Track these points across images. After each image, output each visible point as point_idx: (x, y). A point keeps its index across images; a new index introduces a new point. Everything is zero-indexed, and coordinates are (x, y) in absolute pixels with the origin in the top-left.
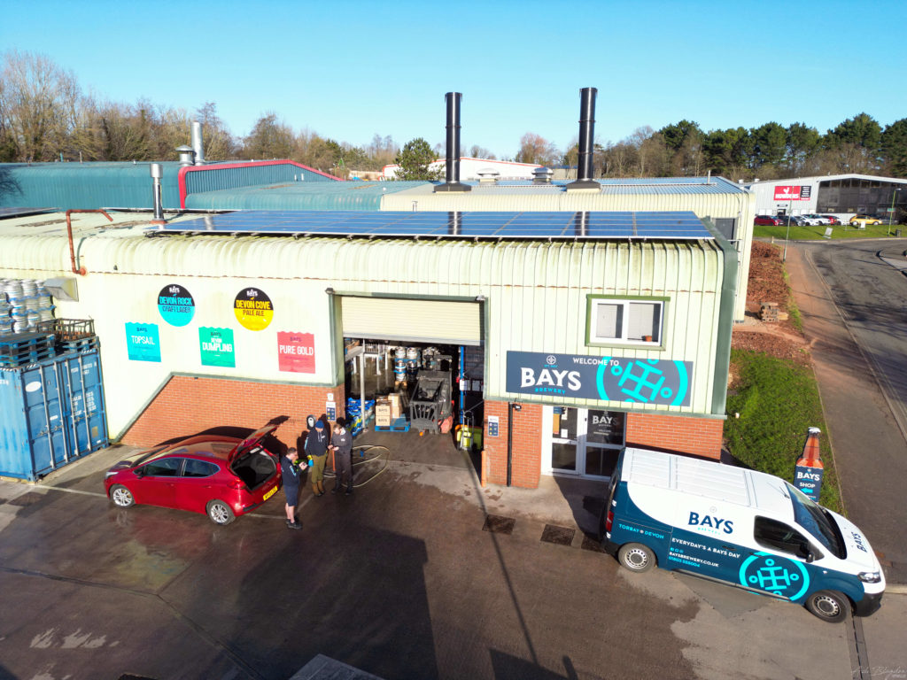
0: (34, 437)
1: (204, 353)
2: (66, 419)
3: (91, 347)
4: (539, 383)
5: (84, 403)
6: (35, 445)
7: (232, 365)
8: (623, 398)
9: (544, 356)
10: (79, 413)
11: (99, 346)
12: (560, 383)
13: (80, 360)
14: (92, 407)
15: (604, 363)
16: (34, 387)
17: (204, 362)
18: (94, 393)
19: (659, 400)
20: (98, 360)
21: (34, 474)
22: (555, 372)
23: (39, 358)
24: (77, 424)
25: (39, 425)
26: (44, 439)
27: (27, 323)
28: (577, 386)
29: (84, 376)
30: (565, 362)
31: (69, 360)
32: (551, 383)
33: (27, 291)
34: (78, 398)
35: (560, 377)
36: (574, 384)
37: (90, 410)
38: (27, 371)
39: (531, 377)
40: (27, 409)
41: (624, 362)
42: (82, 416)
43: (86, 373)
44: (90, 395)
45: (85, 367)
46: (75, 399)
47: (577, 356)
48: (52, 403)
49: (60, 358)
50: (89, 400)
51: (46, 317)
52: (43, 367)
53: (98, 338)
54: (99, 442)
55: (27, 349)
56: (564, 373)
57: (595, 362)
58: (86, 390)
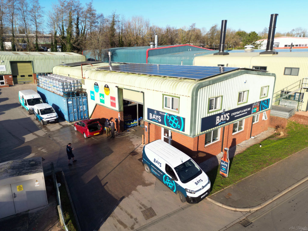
0: (69, 113)
1: (101, 99)
2: (78, 111)
3: (85, 95)
4: (153, 118)
5: (83, 108)
6: (70, 115)
7: (104, 103)
8: (170, 126)
9: (154, 110)
10: (81, 110)
11: (87, 95)
12: (157, 119)
13: (82, 98)
14: (85, 109)
15: (165, 115)
16: (70, 102)
17: (101, 102)
18: (86, 106)
19: (177, 128)
20: (87, 99)
21: (69, 121)
22: (156, 115)
23: (72, 97)
24: (81, 112)
25: (71, 111)
26: (72, 114)
27: (75, 88)
28: (160, 121)
29: (83, 102)
30: (158, 113)
31: (79, 98)
32: (155, 119)
33: (75, 82)
34: (81, 107)
35: (157, 117)
36: (160, 120)
37: (84, 110)
38: (68, 99)
39: (151, 116)
40: (68, 107)
41: (170, 115)
42: (82, 111)
43: (84, 101)
44: (84, 106)
45: (83, 100)
46: (80, 106)
47: (161, 112)
48: (74, 107)
49: (77, 97)
50: (84, 107)
51: (80, 88)
52: (72, 98)
53: (87, 94)
54: (86, 117)
55: (70, 94)
56: (158, 116)
57: (164, 114)
58: (83, 105)
